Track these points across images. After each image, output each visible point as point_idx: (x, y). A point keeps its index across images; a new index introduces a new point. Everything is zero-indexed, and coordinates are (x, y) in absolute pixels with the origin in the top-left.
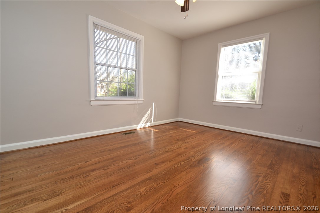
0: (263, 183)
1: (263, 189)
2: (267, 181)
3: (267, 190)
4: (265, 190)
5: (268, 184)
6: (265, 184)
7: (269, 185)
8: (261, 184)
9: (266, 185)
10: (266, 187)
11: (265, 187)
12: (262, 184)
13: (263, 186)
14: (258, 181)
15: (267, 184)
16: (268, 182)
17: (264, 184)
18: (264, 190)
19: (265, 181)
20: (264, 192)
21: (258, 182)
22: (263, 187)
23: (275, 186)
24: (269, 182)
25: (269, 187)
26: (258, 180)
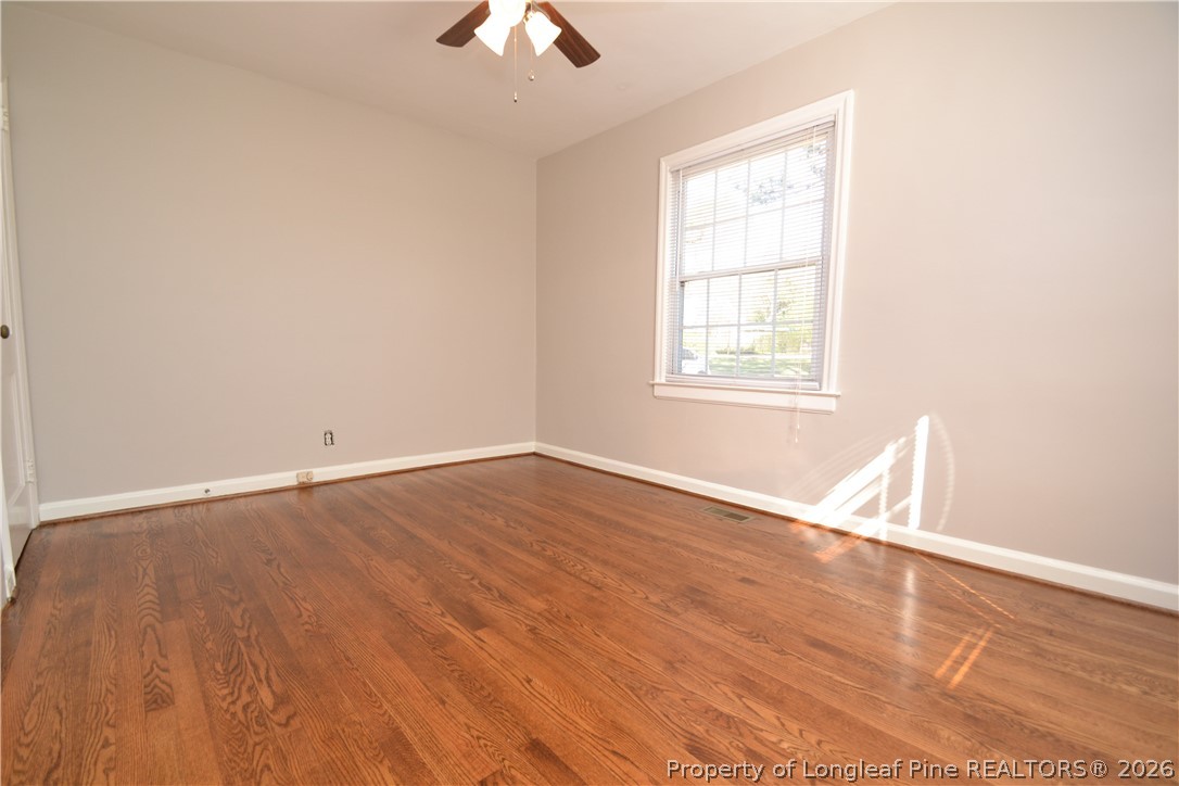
0: (244, 688)
1: (230, 670)
2: (240, 704)
3: (219, 677)
4: (222, 672)
5: (229, 699)
6: (236, 690)
7: (224, 699)
8: (248, 682)
9: (233, 688)
10: (227, 682)
11: (232, 680)
12: (243, 682)
13: (240, 679)
14: (265, 682)
15: (232, 693)
16: (233, 703)
17: (239, 689)
18: (224, 670)
19: (245, 698)
20: (222, 665)
21: (260, 681)
22: (233, 677)
23: (203, 707)
24: (232, 709)
25: (220, 690)
26: (269, 686)
